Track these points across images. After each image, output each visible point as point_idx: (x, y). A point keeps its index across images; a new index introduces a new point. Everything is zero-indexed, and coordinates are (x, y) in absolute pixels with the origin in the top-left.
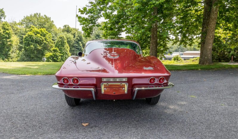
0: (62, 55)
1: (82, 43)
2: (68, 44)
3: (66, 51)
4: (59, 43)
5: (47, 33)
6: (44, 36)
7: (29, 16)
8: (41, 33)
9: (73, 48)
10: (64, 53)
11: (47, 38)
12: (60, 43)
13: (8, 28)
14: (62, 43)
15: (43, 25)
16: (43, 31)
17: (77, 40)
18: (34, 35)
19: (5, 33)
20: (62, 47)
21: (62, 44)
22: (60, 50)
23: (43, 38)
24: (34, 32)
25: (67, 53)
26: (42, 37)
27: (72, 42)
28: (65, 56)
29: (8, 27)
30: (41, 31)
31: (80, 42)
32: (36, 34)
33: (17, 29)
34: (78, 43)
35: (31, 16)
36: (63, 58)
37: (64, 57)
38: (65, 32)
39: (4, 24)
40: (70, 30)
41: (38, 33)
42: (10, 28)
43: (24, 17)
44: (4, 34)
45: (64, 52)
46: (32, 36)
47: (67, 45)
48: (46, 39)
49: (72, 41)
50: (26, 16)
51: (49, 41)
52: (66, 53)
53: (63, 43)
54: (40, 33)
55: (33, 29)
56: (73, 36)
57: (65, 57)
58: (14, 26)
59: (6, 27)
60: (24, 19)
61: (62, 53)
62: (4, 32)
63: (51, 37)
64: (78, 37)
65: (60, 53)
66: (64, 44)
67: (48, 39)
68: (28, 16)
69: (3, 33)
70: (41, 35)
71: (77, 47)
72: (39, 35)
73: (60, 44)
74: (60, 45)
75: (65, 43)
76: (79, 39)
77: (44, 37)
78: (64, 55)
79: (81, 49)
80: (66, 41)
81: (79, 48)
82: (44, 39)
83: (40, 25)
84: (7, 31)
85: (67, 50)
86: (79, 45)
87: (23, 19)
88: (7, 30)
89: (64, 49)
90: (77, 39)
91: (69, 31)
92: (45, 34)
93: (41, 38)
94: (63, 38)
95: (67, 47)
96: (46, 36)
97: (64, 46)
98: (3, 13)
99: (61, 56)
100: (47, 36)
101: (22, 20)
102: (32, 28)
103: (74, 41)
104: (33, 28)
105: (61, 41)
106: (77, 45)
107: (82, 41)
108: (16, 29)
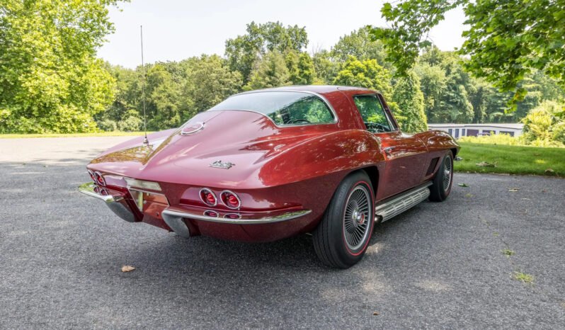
0: (406, 118)
1: (467, 88)
2: (422, 94)
3: (415, 110)
4: (402, 92)
5: (379, 70)
6: (373, 75)
7: (350, 35)
8: (366, 70)
9: (442, 102)
10: (410, 113)
11: (378, 80)
12: (404, 91)
13: (307, 65)
14: (407, 90)
15: (375, 52)
16: (371, 66)
17: (454, 82)
18: (353, 76)
19: (303, 74)
20: (407, 101)
21: (406, 94)
22: (401, 108)
23: (370, 81)
24: (352, 70)
25: (417, 113)
26: (367, 79)
27: (439, 88)
28: (411, 121)
29: (308, 62)
30: (367, 66)
31: (462, 87)
32: (355, 74)
33: (327, 66)
34: (455, 89)
35: (353, 35)
36: (408, 126)
37: (410, 125)
38: (425, 63)
39: (302, 59)
40: (438, 58)
41: (360, 70)
42: (311, 64)
43: (341, 38)
44: (299, 78)
45: (410, 111)
46: (347, 77)
47: (420, 95)
48: (375, 83)
49: (441, 84)
50: (343, 37)
51: (381, 87)
52: (415, 114)
53: (412, 89)
54: (364, 71)
55: (351, 64)
56: (444, 72)
57: (413, 125)
58: (322, 60)
59: (306, 64)
60: (339, 43)
61: (406, 115)
62: (300, 73)
63: (387, 77)
64: (457, 74)
65: (402, 114)
66: (412, 93)
67: (380, 82)
68: (347, 35)
69: (300, 75)
70: (366, 75)
71: (453, 98)
72: (361, 75)
73: (404, 93)
74: (402, 95)
75: (415, 90)
76: (459, 77)
77: (372, 78)
78: (409, 119)
79: (461, 104)
80: (417, 86)
81: (457, 102)
82: (372, 84)
83: (370, 52)
84: (306, 72)
85: (419, 107)
86: (458, 94)
87: (337, 44)
88: (307, 68)
89: (410, 105)
90: (454, 78)
91: (437, 60)
92: (375, 73)
93: (365, 81)
94: (412, 78)
95: (420, 100)
96: (376, 77)
97: (411, 98)
98: (305, 35)
99: (404, 122)
100: (379, 75)
101: (336, 46)
102: (350, 61)
103: (447, 84)
104: (352, 60)
105: (406, 86)
106: (452, 95)
107: (468, 82)
108: (324, 66)
